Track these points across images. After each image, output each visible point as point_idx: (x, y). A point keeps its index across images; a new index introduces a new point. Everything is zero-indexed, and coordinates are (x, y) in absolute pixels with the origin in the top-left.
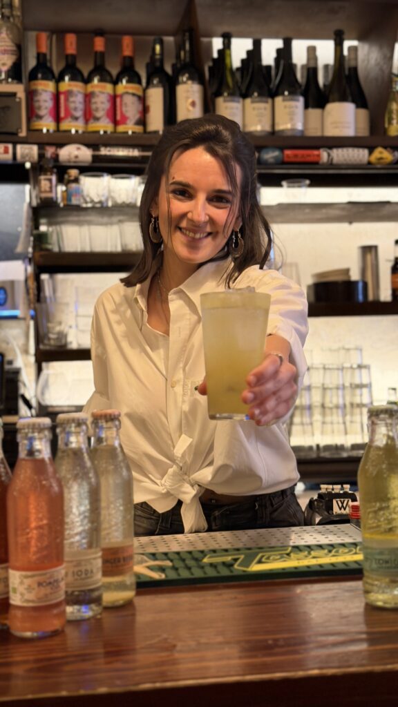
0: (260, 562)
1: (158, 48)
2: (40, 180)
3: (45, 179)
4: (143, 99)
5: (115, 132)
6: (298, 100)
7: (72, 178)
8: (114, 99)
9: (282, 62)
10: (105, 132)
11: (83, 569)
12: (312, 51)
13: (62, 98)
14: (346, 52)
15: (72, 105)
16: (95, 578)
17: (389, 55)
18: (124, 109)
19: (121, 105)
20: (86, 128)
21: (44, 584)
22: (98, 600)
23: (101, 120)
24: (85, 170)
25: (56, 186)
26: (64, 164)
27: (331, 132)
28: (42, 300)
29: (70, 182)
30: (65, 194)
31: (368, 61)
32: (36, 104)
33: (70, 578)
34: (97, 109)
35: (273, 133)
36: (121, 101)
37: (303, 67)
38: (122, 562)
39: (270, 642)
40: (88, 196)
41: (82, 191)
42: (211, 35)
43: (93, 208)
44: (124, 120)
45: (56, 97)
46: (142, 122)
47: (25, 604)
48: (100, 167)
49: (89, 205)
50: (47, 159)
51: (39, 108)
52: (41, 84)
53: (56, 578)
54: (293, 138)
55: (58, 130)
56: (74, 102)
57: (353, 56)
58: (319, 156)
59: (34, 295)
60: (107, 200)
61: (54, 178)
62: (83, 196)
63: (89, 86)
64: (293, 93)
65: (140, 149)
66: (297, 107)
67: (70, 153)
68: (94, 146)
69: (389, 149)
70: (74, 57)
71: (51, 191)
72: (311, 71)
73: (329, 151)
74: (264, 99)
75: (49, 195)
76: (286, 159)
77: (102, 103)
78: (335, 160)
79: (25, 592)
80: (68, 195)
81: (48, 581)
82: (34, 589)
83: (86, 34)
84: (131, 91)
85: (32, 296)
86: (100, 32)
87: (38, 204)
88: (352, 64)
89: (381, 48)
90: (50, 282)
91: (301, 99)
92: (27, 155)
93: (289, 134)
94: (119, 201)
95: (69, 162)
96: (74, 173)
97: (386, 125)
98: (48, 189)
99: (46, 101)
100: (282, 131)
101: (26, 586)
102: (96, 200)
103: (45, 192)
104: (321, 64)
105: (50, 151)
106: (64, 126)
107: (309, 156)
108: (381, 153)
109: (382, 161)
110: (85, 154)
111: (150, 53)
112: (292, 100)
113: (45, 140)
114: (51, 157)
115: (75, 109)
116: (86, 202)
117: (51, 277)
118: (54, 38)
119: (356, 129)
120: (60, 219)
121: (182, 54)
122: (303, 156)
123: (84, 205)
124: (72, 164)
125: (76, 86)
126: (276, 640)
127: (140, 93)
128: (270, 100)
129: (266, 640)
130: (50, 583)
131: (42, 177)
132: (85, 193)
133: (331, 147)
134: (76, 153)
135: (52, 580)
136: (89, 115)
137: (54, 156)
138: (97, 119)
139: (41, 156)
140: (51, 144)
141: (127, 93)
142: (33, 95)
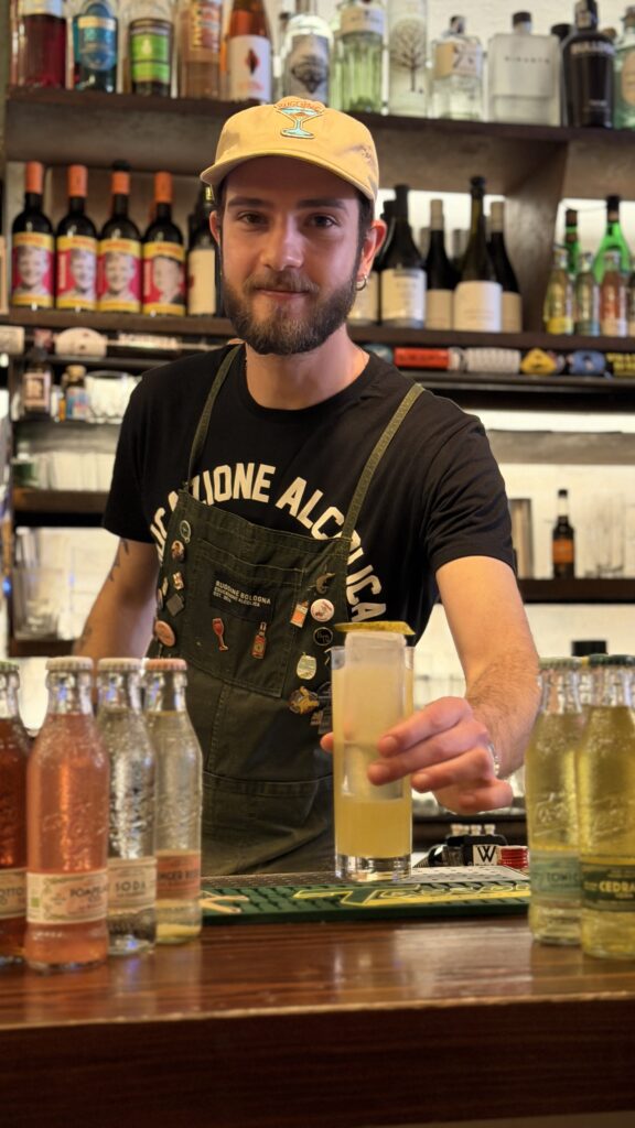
2: (26, 380)
3: (34, 379)
4: (185, 266)
5: (141, 313)
6: (416, 276)
7: (75, 379)
8: (141, 263)
9: (394, 220)
12: (437, 207)
13: (63, 260)
14: (487, 211)
15: (77, 271)
17: (550, 216)
18: (156, 280)
19: (152, 274)
23: (122, 295)
24: (92, 368)
25: (51, 391)
26: (63, 358)
27: (464, 324)
29: (71, 384)
30: (63, 404)
31: (520, 224)
32: (24, 268)
34: (115, 279)
35: (379, 322)
36: (152, 268)
37: (423, 231)
40: (98, 407)
41: (90, 399)
43: (105, 426)
44: (156, 295)
45: (54, 258)
46: (183, 299)
48: (117, 364)
49: (101, 421)
50: (38, 349)
51: (28, 273)
52: (30, 238)
54: (409, 331)
55: (54, 306)
56: (81, 266)
57: (497, 216)
58: (446, 359)
61: (47, 377)
62: (90, 407)
63: (105, 243)
64: (408, 265)
65: (180, 339)
66: (414, 286)
67: (73, 341)
68: (110, 333)
69: (550, 352)
70: (82, 201)
71: (42, 398)
72: (436, 236)
73: (463, 352)
75: (39, 403)
76: (397, 361)
77: (124, 269)
78: (472, 366)
80: (66, 406)
83: (101, 170)
84: (167, 253)
85: (7, 556)
86: (120, 166)
87: (21, 417)
88: (497, 227)
89: (538, 206)
91: (422, 276)
92: (7, 342)
93: (403, 324)
95: (71, 354)
96: (77, 371)
97: (546, 318)
98: (37, 393)
99: (38, 263)
100: (393, 321)
102: (112, 413)
103: (34, 398)
104: (449, 229)
105: (42, 338)
107: (432, 358)
108: (538, 357)
109: (540, 370)
110: (95, 344)
111: (195, 199)
112: (407, 275)
113: (35, 321)
114: (45, 348)
115: (83, 277)
116: (96, 416)
117: (34, 533)
118: (49, 174)
119: (503, 321)
120: (50, 443)
122: (423, 358)
123: (92, 420)
124: (75, 358)
131: (29, 376)
132: (94, 403)
133: (464, 347)
134: (82, 341)
136: (102, 287)
137: (48, 345)
138: (115, 293)
139: (29, 345)
140: (43, 327)
141: (161, 256)
142: (17, 253)
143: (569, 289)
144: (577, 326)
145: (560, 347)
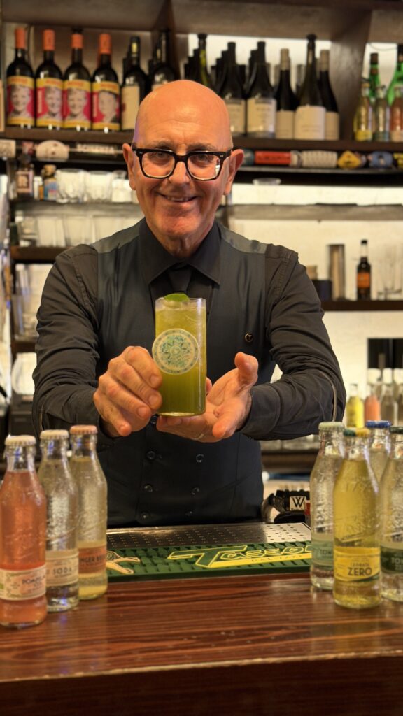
0: (218, 559)
1: (135, 46)
2: (18, 176)
3: (23, 175)
4: (119, 98)
5: (91, 129)
6: (270, 103)
7: (49, 174)
8: (90, 96)
9: (256, 64)
10: (82, 129)
11: (63, 567)
12: (285, 53)
13: (40, 94)
14: (318, 55)
15: (49, 102)
16: (73, 575)
17: (359, 60)
18: (101, 107)
19: (98, 102)
20: (63, 124)
21: (28, 581)
22: (75, 594)
23: (78, 117)
24: (61, 165)
25: (33, 179)
26: (41, 160)
27: (302, 135)
28: (18, 291)
29: (46, 176)
30: (42, 189)
31: (340, 62)
32: (14, 100)
33: (51, 576)
34: (74, 107)
35: (246, 134)
36: (98, 99)
37: (277, 67)
38: (96, 561)
39: (223, 633)
40: (64, 191)
41: (59, 187)
42: (187, 32)
43: (69, 204)
44: (101, 117)
45: (34, 92)
46: (119, 119)
47: (11, 599)
48: (76, 163)
49: (65, 201)
50: (25, 155)
51: (17, 103)
52: (19, 80)
53: (38, 576)
54: (264, 140)
55: (35, 126)
56: (52, 98)
57: (324, 60)
58: (289, 158)
59: (11, 288)
60: (83, 196)
61: (31, 172)
62: (59, 192)
63: (66, 82)
64: (265, 96)
65: (116, 147)
66: (269, 110)
67: (46, 149)
68: (71, 143)
69: (356, 153)
70: (52, 53)
71: (28, 186)
72: (284, 75)
73: (299, 153)
74: (238, 101)
75: (25, 191)
76: (258, 161)
77: (79, 100)
78: (305, 163)
79: (11, 588)
80: (44, 190)
81: (31, 579)
82: (19, 585)
83: (64, 29)
84: (108, 89)
85: (8, 289)
86: (78, 29)
87: (15, 198)
88: (324, 68)
89: (352, 51)
90: (26, 273)
91: (274, 102)
92: (5, 150)
93: (261, 136)
94: (94, 197)
95: (46, 158)
96: (50, 168)
97: (355, 130)
98: (25, 185)
99: (24, 97)
100: (254, 133)
101: (12, 583)
102: (72, 196)
103: (23, 187)
104: (294, 65)
105: (27, 147)
106: (42, 121)
107: (279, 158)
108: (349, 157)
109: (350, 165)
110: (62, 151)
111: (126, 50)
112: (264, 102)
113: (23, 136)
114: (29, 154)
115: (53, 105)
116: (62, 198)
117: (26, 268)
118: (32, 30)
119: (326, 132)
120: (35, 212)
121: (158, 53)
122: (274, 158)
123: (61, 201)
124: (49, 160)
125: (54, 83)
126: (228, 632)
127: (117, 91)
128: (243, 102)
129: (219, 632)
130: (33, 581)
131: (20, 172)
132: (61, 188)
133: (301, 150)
134: (53, 149)
135: (35, 578)
136: (65, 112)
137: (31, 152)
138: (74, 116)
139: (19, 152)
140: (28, 140)
141: (104, 91)
142: (10, 90)
143: (370, 110)
144: (375, 135)
145: (363, 149)
